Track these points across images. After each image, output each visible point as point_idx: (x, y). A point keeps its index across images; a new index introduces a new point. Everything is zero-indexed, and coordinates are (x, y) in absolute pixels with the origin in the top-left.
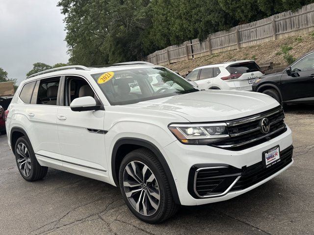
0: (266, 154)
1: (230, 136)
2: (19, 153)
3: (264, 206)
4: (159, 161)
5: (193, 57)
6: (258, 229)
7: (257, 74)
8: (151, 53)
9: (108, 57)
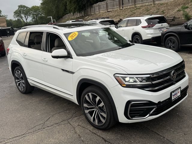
0: (173, 93)
1: (152, 83)
2: (16, 76)
3: (168, 122)
4: (106, 94)
5: (123, 8)
6: (164, 138)
7: (165, 24)
8: (96, 4)
9: (66, 3)
